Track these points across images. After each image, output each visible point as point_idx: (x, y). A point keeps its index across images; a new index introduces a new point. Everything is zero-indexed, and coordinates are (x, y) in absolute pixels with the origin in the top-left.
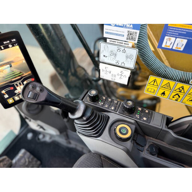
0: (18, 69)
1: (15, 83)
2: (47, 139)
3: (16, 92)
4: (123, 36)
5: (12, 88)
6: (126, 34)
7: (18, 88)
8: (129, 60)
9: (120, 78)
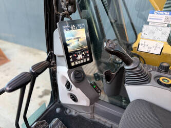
0: (81, 43)
1: (78, 52)
2: (73, 113)
3: (77, 58)
4: (162, 20)
5: (76, 55)
6: (164, 19)
7: (79, 56)
8: (163, 35)
9: (155, 49)
